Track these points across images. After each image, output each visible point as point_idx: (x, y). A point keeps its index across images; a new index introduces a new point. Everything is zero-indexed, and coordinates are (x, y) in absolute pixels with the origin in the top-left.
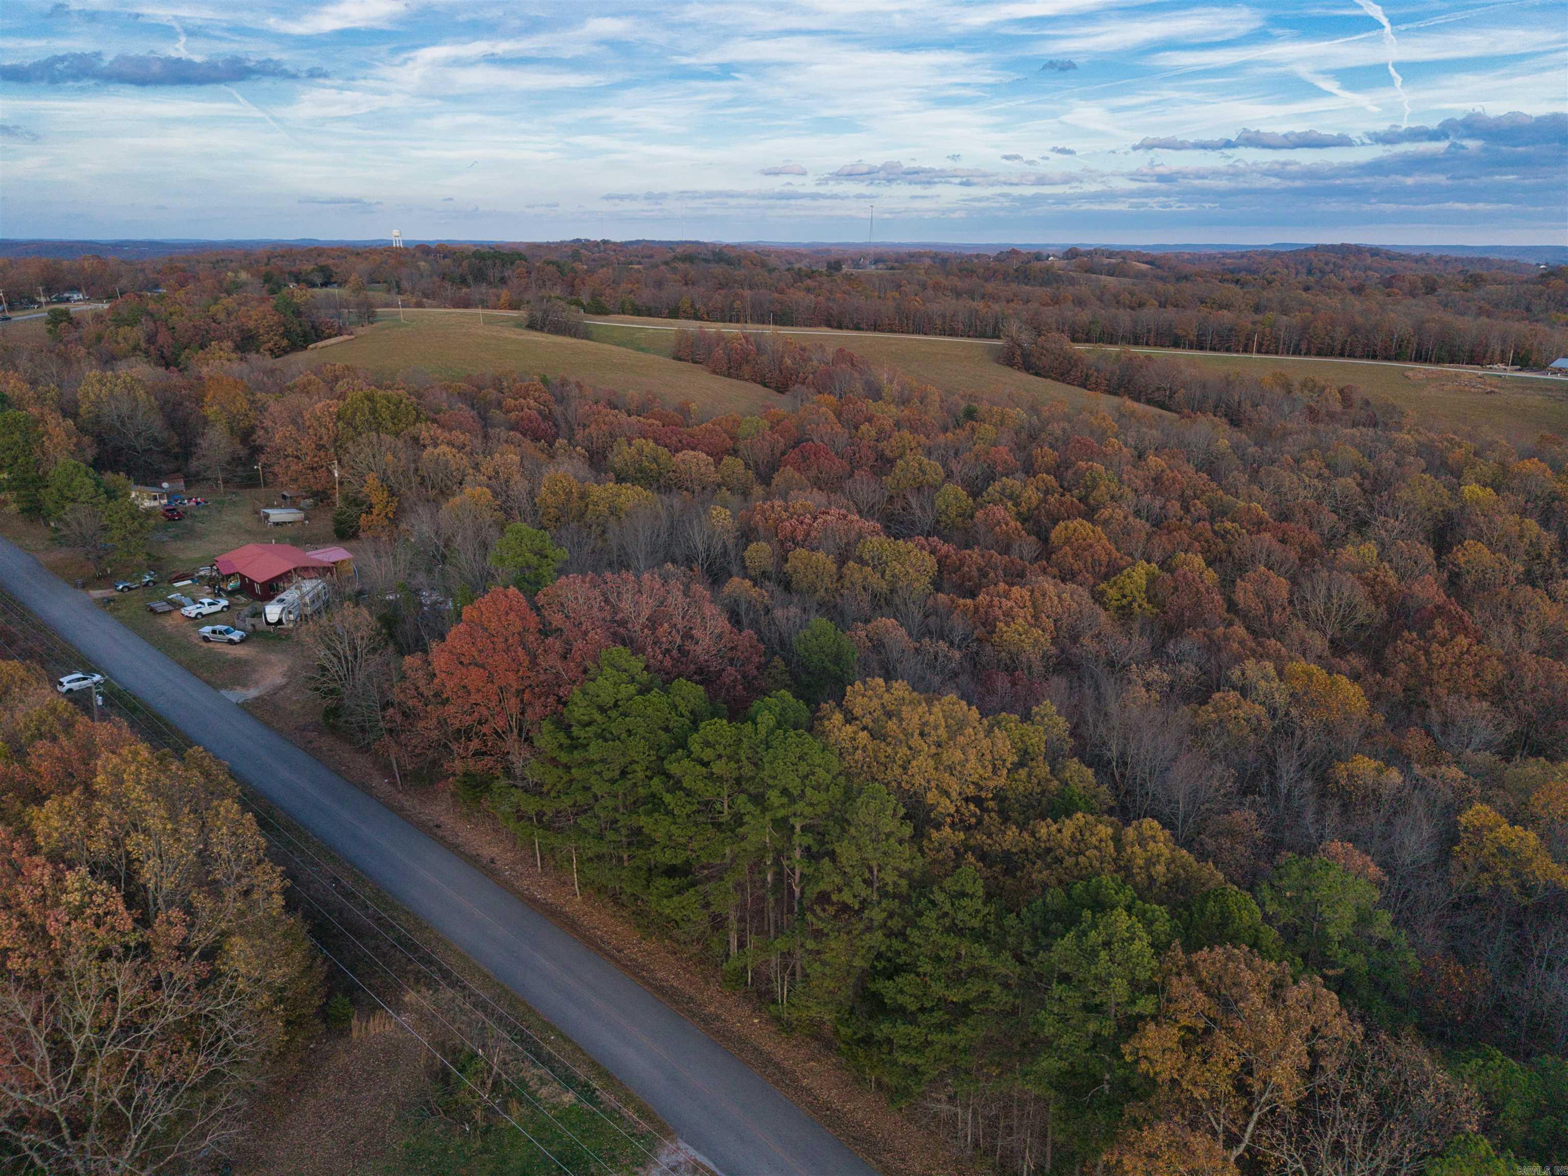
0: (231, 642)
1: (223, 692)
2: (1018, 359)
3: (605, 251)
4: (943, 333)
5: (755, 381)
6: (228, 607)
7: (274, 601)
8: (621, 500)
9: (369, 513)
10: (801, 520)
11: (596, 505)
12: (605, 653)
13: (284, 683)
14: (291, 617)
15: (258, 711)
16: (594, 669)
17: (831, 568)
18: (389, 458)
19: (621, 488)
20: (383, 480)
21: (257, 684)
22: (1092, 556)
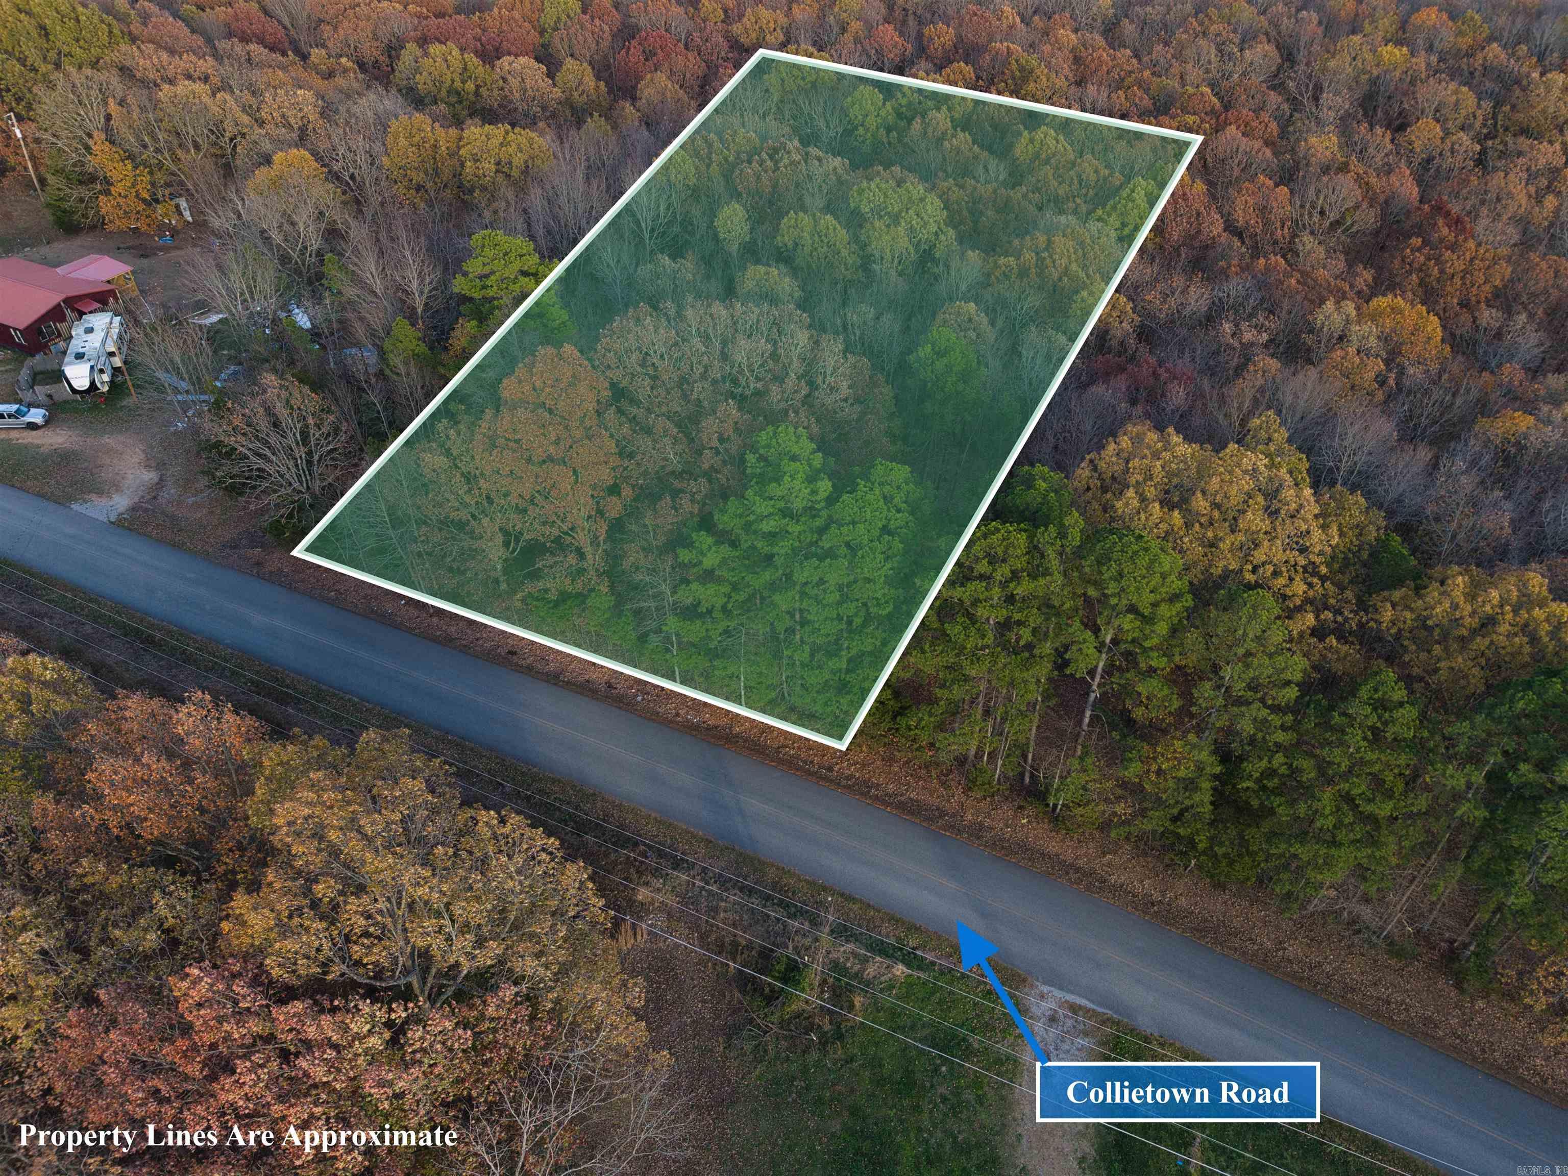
0: (32, 426)
1: (76, 507)
7: (68, 358)
8: (510, 150)
9: (107, 193)
10: (762, 163)
11: (476, 161)
12: (763, 437)
13: (156, 480)
14: (106, 377)
15: (149, 529)
16: (754, 461)
17: (842, 234)
18: (113, 107)
19: (507, 133)
20: (112, 142)
21: (117, 487)
22: (1079, 176)
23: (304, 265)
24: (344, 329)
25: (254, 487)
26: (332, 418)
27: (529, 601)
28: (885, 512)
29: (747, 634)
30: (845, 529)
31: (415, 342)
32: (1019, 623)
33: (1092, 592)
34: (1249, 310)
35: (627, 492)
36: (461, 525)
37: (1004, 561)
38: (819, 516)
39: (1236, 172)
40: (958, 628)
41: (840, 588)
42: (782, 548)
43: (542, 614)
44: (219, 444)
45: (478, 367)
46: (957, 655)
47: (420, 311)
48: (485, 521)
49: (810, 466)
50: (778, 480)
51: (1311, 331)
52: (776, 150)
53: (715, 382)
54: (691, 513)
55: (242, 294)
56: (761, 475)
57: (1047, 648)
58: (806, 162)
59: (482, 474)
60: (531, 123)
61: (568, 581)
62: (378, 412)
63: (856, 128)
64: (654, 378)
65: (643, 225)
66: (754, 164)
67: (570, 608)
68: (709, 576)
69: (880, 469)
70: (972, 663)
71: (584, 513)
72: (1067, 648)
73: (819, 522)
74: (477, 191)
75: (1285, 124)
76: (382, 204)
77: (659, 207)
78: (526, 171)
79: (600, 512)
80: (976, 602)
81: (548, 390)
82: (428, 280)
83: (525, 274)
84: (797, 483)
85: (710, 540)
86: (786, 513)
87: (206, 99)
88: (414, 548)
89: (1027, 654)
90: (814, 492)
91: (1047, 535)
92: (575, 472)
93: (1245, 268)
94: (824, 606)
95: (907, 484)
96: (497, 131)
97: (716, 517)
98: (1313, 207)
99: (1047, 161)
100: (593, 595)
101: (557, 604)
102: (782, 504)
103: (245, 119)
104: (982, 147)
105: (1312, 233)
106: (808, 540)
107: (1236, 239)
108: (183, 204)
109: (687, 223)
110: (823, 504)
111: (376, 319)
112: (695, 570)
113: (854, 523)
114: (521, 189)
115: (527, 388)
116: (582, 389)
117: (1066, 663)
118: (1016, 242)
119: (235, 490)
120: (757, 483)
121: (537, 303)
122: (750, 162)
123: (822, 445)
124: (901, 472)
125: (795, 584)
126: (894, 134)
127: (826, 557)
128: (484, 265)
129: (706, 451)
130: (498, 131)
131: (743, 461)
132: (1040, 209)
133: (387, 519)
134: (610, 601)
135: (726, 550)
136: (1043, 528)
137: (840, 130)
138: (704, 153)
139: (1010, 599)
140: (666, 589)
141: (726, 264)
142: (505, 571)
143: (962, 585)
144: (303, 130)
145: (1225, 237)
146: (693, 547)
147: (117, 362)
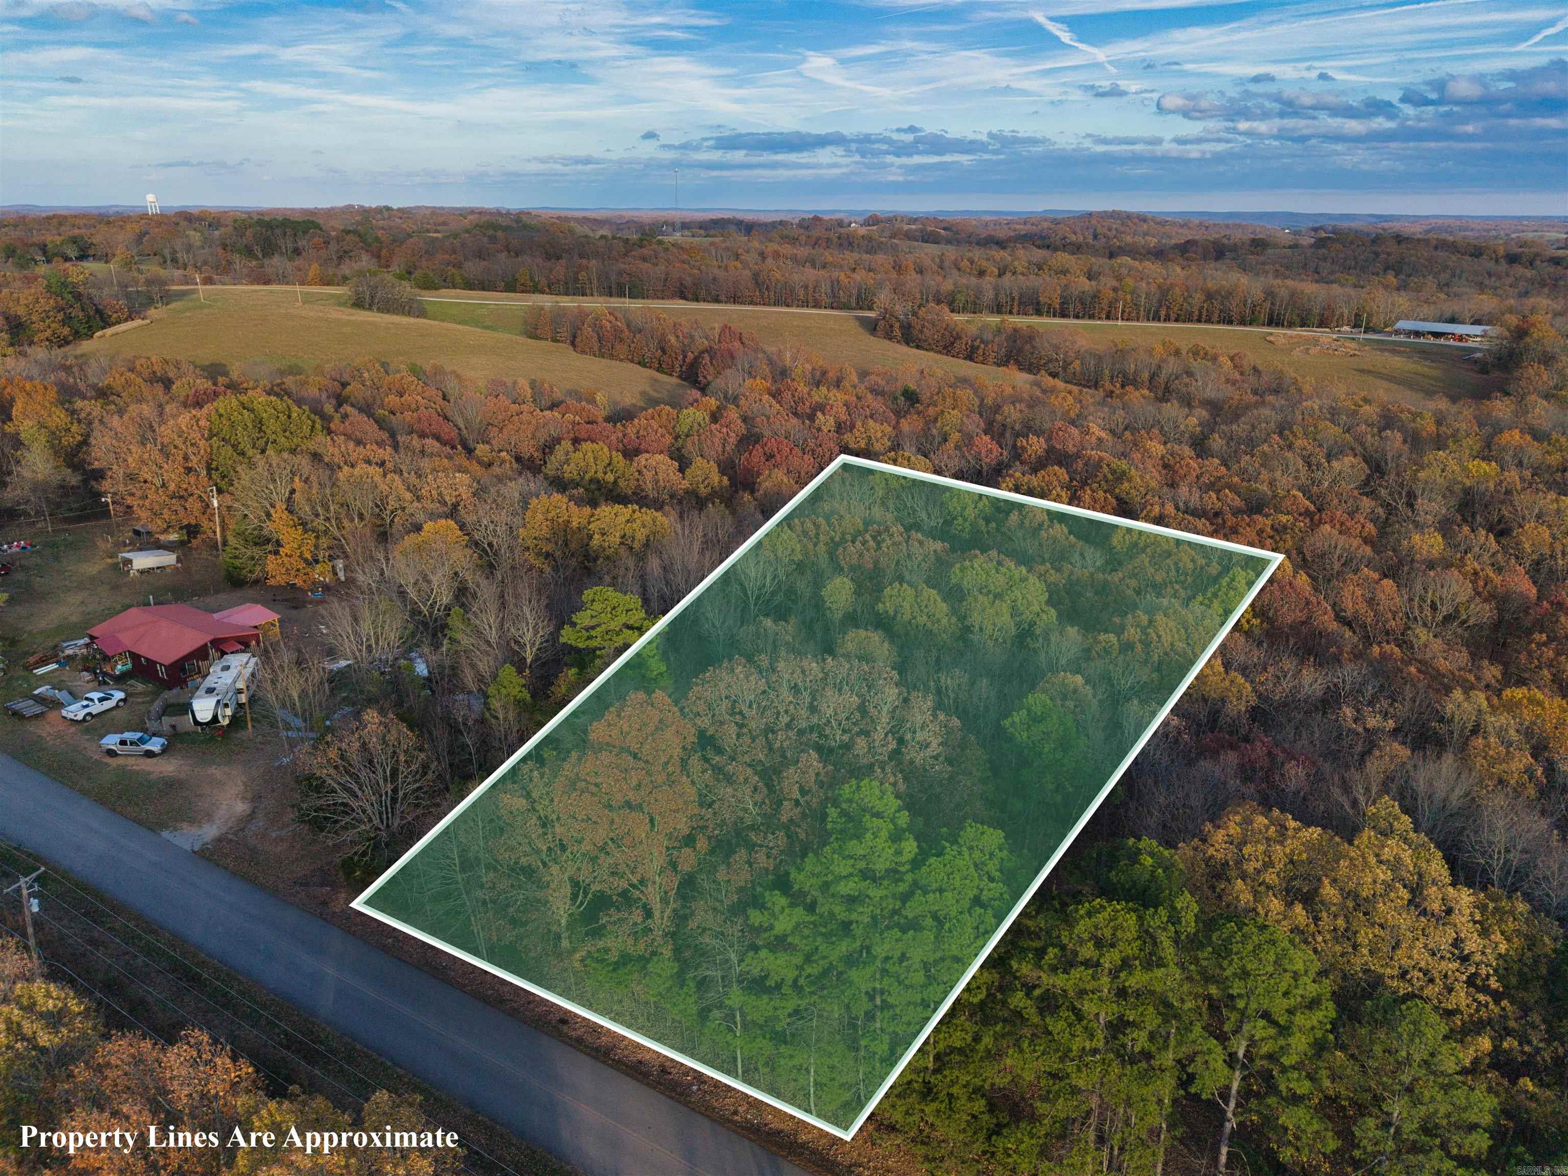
0: (149, 754)
1: (165, 834)
2: (897, 332)
3: (389, 218)
4: (805, 304)
5: (632, 361)
6: (124, 700)
7: (199, 693)
8: (635, 525)
9: (276, 553)
10: (864, 543)
11: (603, 534)
12: (847, 790)
13: (249, 812)
14: (229, 712)
15: (229, 861)
16: (835, 815)
17: (942, 608)
18: (298, 484)
19: (634, 512)
20: (291, 512)
21: (209, 817)
22: (1176, 564)
23: (431, 617)
24: (455, 675)
25: (336, 822)
26: (422, 756)
27: (588, 961)
28: (976, 882)
29: (820, 1016)
30: (931, 897)
31: (518, 689)
32: (1133, 1024)
33: (1213, 990)
34: (1368, 696)
35: (702, 844)
36: (529, 872)
37: (1113, 945)
38: (902, 880)
39: (1337, 566)
40: (1061, 1024)
41: (926, 966)
42: (862, 915)
43: (600, 978)
44: (310, 777)
45: (574, 714)
46: (1062, 1060)
47: (529, 661)
48: (555, 869)
49: (895, 824)
50: (858, 837)
51: (1442, 720)
52: (879, 533)
53: (801, 732)
54: (767, 870)
55: (368, 640)
56: (842, 831)
57: (1168, 1058)
58: (907, 542)
59: (558, 819)
60: (659, 506)
61: (630, 941)
62: (470, 754)
63: (955, 518)
64: (741, 726)
65: (749, 593)
66: (857, 543)
67: (630, 973)
68: (780, 944)
69: (970, 831)
70: (1079, 1070)
71: (656, 866)
72: (1191, 1059)
73: (902, 887)
74: (601, 560)
75: (1384, 527)
76: (513, 568)
77: (765, 578)
78: (647, 545)
79: (674, 865)
80: (1082, 993)
81: (633, 733)
82: (541, 633)
83: (630, 627)
84: (881, 842)
85: (783, 901)
86: (867, 875)
87: (377, 478)
88: (479, 894)
89: (1144, 1065)
90: (898, 853)
91: (1158, 918)
92: (652, 821)
93: (1357, 656)
94: (907, 987)
95: (1001, 850)
96: (625, 510)
97: (792, 876)
98: (1423, 599)
99: (1143, 550)
100: (655, 959)
101: (616, 966)
102: (862, 865)
103: (408, 496)
104: (1078, 537)
105: (1425, 625)
106: (891, 907)
107: (1347, 628)
108: (340, 564)
109: (791, 592)
110: (908, 867)
111: (484, 665)
112: (766, 935)
113: (941, 890)
114: (641, 557)
115: (615, 732)
116: (669, 734)
117: (1191, 1078)
118: (1117, 620)
119: (317, 825)
120: (837, 839)
121: (638, 655)
122: (853, 542)
123: (910, 804)
124: (994, 837)
125: (875, 957)
126: (993, 525)
127: (909, 929)
128: (592, 617)
129: (785, 803)
130: (625, 512)
131: (824, 816)
132: (1138, 593)
133: (457, 862)
134: (672, 968)
135: (799, 913)
136: (1152, 910)
137: (941, 521)
138: (812, 534)
139: (1122, 993)
140: (734, 957)
141: (827, 630)
142: (569, 926)
143: (1065, 971)
144: (455, 506)
145: (1334, 626)
146: (766, 909)
147: (243, 698)
